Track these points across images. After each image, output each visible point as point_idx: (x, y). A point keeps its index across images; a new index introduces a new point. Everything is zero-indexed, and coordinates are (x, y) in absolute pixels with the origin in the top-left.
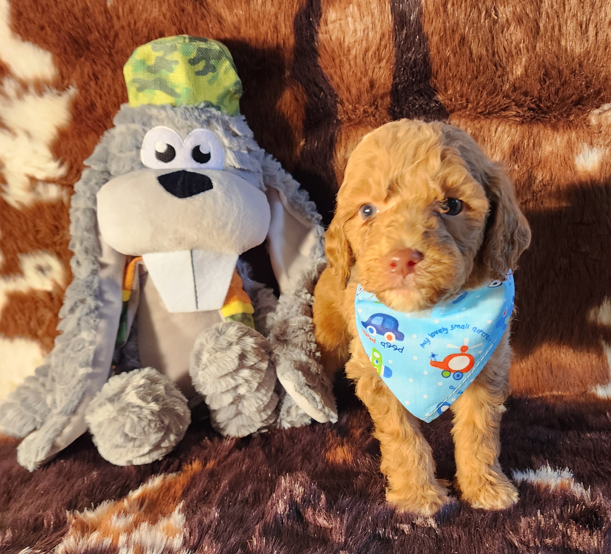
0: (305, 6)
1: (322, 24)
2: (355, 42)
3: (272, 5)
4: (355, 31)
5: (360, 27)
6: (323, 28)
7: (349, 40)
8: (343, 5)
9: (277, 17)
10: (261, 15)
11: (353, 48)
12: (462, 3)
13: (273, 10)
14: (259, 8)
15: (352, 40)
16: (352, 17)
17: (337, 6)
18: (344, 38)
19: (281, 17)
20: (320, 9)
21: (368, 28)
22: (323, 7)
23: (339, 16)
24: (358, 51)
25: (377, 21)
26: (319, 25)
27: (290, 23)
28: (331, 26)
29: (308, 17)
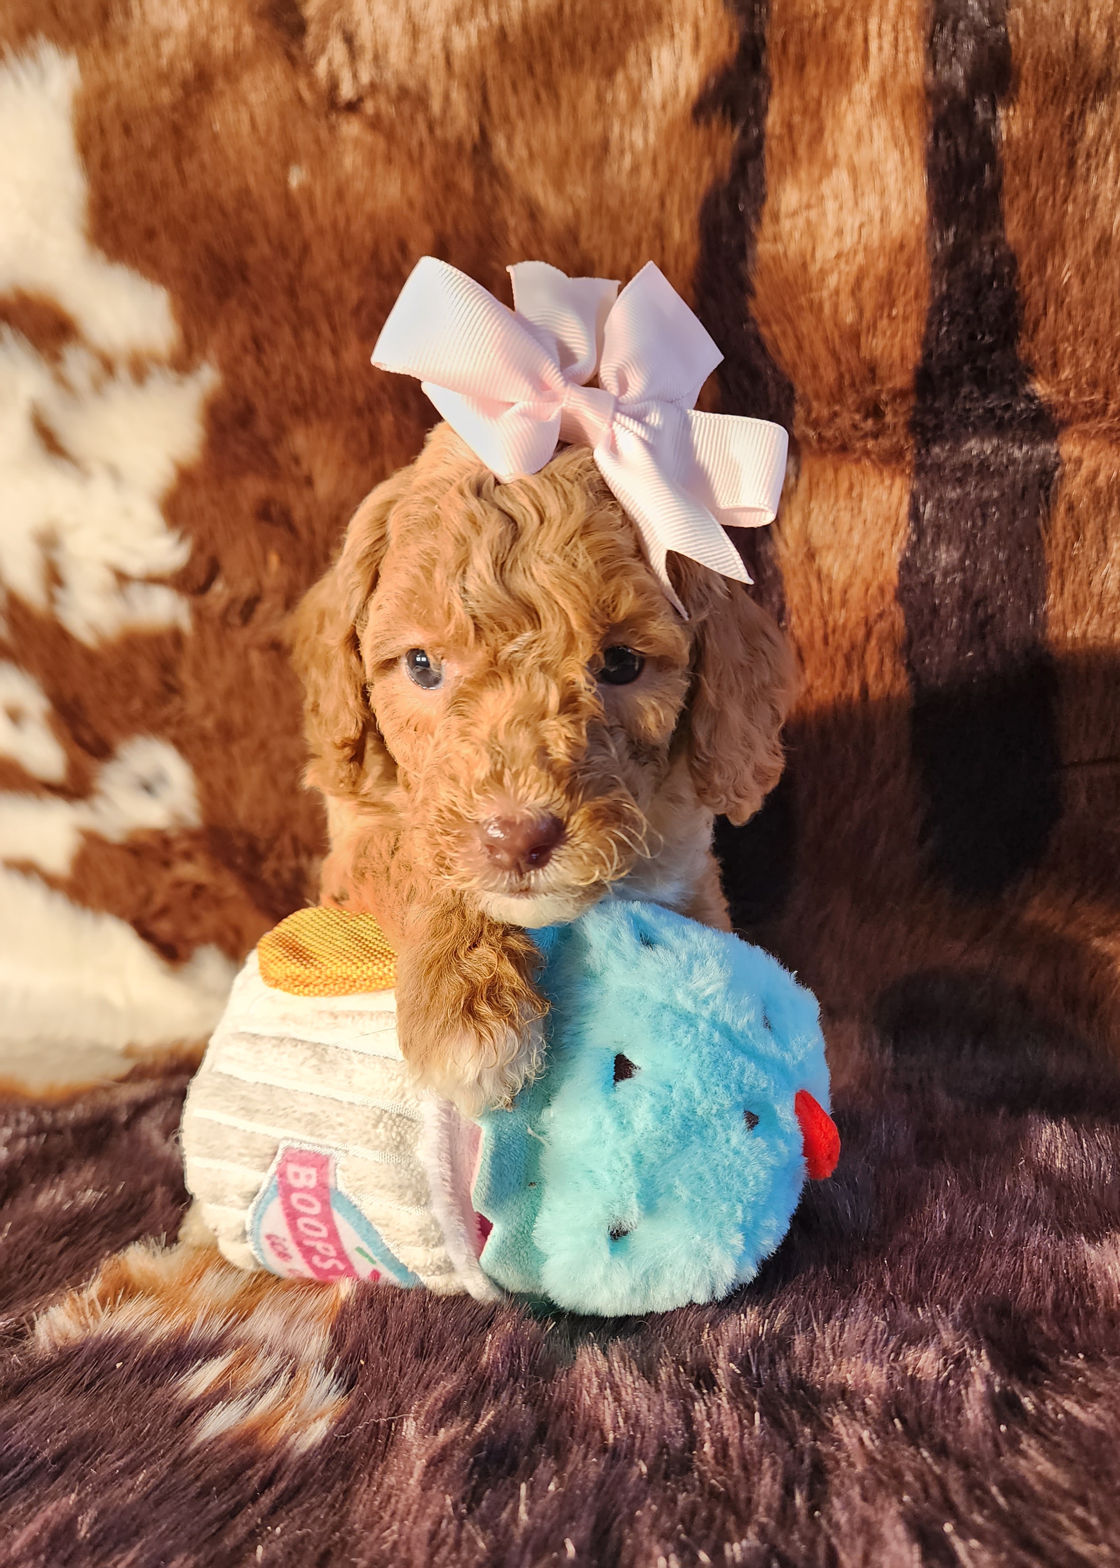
0: (727, 176)
1: (766, 219)
2: (838, 256)
3: (655, 173)
4: (840, 232)
5: (851, 222)
6: (768, 229)
7: (825, 252)
8: (816, 171)
9: (663, 204)
10: (628, 200)
11: (832, 271)
13: (656, 188)
14: (623, 180)
15: (832, 254)
16: (836, 197)
17: (803, 174)
18: (814, 249)
19: (674, 203)
20: (762, 182)
21: (871, 222)
22: (771, 179)
23: (805, 198)
24: (843, 278)
25: (894, 204)
26: (759, 221)
27: (693, 214)
28: (786, 224)
29: (734, 201)
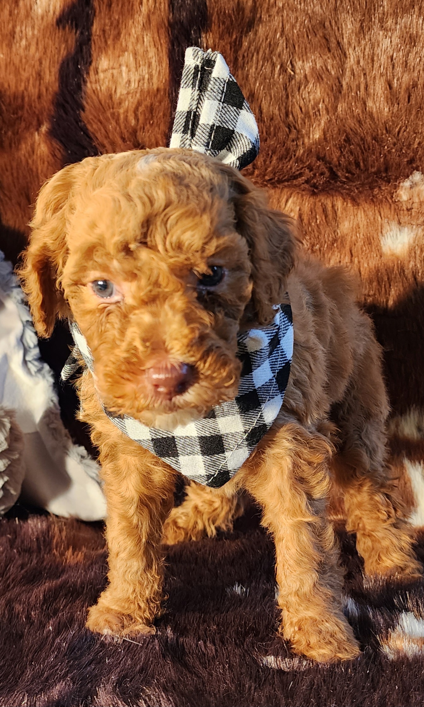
0: (73, 51)
1: (92, 73)
2: (128, 93)
3: (37, 49)
4: (129, 82)
5: (134, 77)
6: (92, 77)
7: (121, 91)
8: (117, 53)
9: (41, 63)
10: (24, 60)
11: (125, 100)
12: (253, 56)
13: (37, 56)
14: (21, 51)
15: (125, 92)
16: (127, 66)
17: (110, 52)
18: (116, 89)
19: (46, 63)
20: (90, 55)
21: (144, 79)
22: (94, 55)
23: (111, 64)
24: (130, 104)
25: (154, 72)
26: (88, 73)
27: (55, 69)
28: (101, 75)
29: (76, 63)
